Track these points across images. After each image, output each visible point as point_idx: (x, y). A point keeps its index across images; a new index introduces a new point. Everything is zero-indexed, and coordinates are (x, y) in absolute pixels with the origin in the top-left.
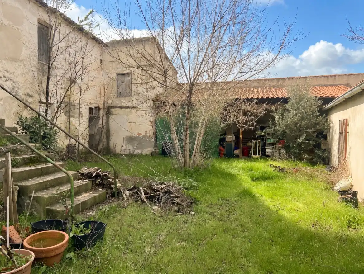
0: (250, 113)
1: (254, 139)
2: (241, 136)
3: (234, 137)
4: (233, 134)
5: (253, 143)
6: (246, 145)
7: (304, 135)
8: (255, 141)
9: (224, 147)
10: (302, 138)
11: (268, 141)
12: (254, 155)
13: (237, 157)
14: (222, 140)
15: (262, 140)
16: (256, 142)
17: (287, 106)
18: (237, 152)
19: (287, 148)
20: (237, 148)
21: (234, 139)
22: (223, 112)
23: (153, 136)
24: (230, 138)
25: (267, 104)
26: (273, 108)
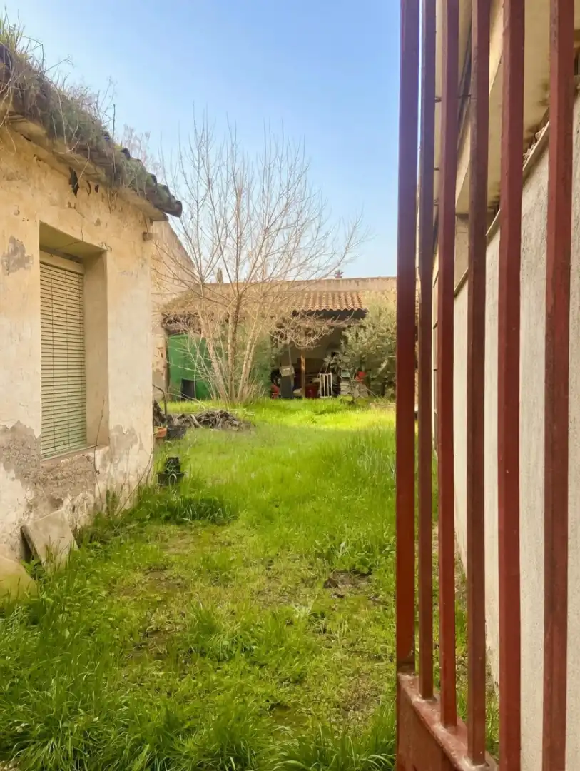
0: (311, 332)
1: (323, 372)
2: (303, 368)
3: (293, 369)
4: (290, 366)
5: (321, 379)
6: (311, 382)
7: (386, 361)
8: (324, 375)
9: (278, 386)
10: (384, 365)
11: (343, 375)
12: (323, 395)
13: (299, 398)
14: (275, 374)
15: (334, 372)
16: (326, 377)
17: (364, 322)
18: (297, 392)
19: (367, 382)
20: (297, 386)
21: (293, 372)
22: (278, 330)
23: (164, 372)
24: (287, 371)
25: (335, 319)
26: (342, 324)
